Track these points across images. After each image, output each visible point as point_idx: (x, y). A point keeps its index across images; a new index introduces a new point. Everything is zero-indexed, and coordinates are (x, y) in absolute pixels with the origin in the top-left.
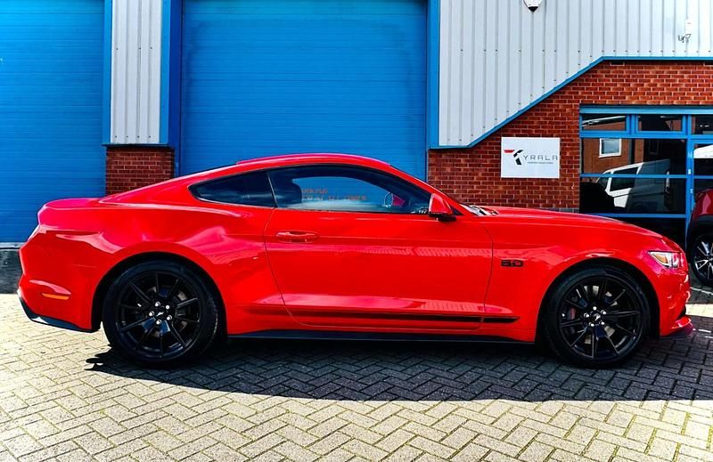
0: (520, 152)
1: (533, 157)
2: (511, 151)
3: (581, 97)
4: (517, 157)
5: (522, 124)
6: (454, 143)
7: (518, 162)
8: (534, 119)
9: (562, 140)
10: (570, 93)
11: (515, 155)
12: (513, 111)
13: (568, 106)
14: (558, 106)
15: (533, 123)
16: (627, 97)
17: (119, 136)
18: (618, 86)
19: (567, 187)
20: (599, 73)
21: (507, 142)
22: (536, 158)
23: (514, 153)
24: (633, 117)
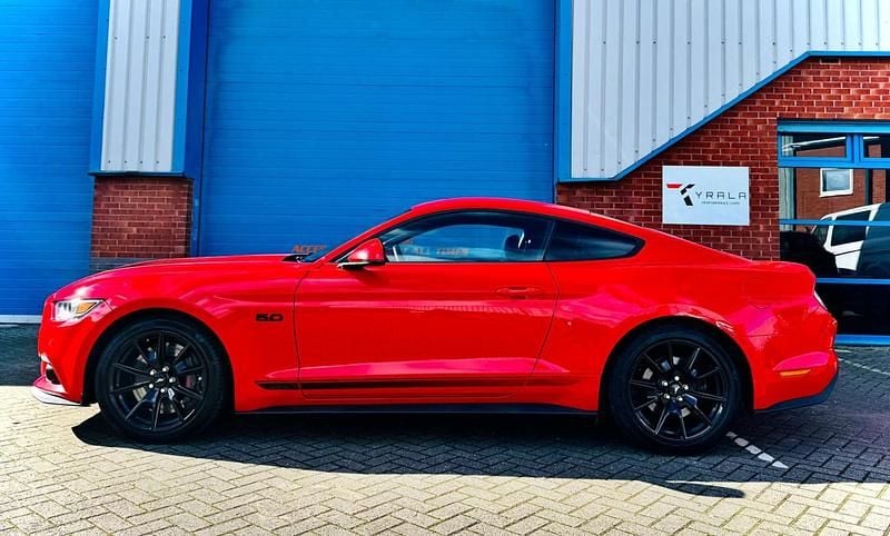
0: (690, 186)
1: (710, 195)
2: (677, 186)
3: (778, 108)
4: (685, 195)
5: (692, 147)
6: (594, 174)
7: (688, 201)
8: (710, 139)
9: (752, 171)
10: (762, 103)
11: (683, 192)
12: (680, 129)
13: (759, 122)
14: (745, 121)
15: (709, 145)
16: (846, 109)
17: (113, 160)
18: (832, 93)
19: (761, 239)
20: (804, 75)
21: (670, 173)
22: (715, 196)
23: (682, 188)
24: (856, 138)
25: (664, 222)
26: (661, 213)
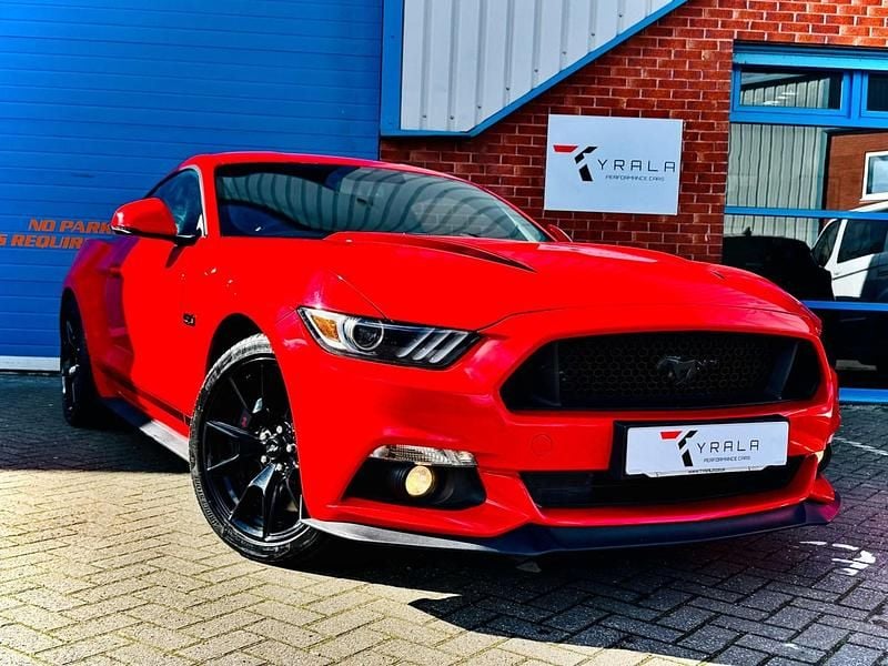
0: (589, 150)
1: (619, 164)
2: (569, 149)
3: (738, 24)
4: (582, 164)
6: (437, 124)
7: (585, 174)
8: (627, 72)
9: (689, 126)
10: (712, 13)
11: (579, 158)
12: (577, 53)
13: (705, 45)
14: (683, 44)
15: (623, 82)
16: (843, 29)
19: (694, 237)
21: (562, 127)
22: (627, 166)
23: (576, 153)
24: (857, 79)
25: (547, 207)
26: (542, 193)
